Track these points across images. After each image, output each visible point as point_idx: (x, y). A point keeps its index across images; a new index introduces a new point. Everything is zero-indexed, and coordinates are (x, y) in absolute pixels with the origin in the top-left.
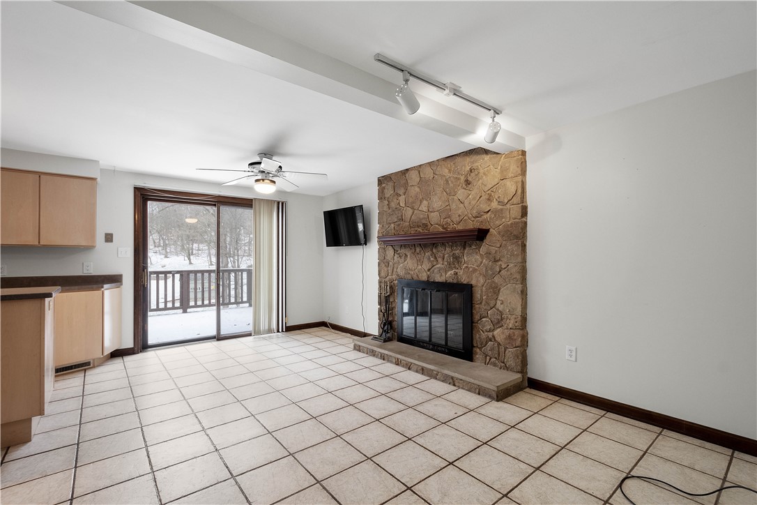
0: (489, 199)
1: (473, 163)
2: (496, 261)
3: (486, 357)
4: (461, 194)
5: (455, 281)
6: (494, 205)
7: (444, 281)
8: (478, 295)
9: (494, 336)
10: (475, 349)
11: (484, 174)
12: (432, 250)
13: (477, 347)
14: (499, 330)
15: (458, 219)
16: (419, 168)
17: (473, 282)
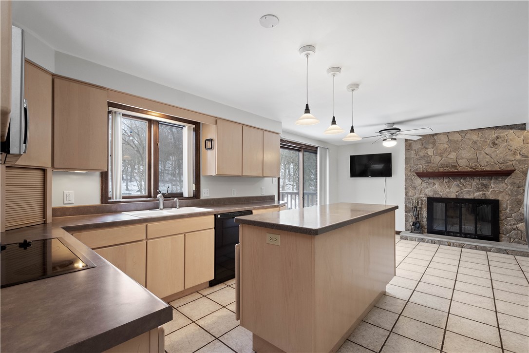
0: (514, 154)
1: (500, 133)
2: (519, 187)
3: (510, 238)
4: (488, 150)
5: (483, 198)
6: (518, 157)
7: (473, 198)
8: (503, 205)
9: (517, 227)
10: (500, 235)
11: (511, 140)
12: (460, 181)
13: (503, 234)
14: (521, 224)
15: (486, 164)
16: (448, 134)
17: (500, 198)
